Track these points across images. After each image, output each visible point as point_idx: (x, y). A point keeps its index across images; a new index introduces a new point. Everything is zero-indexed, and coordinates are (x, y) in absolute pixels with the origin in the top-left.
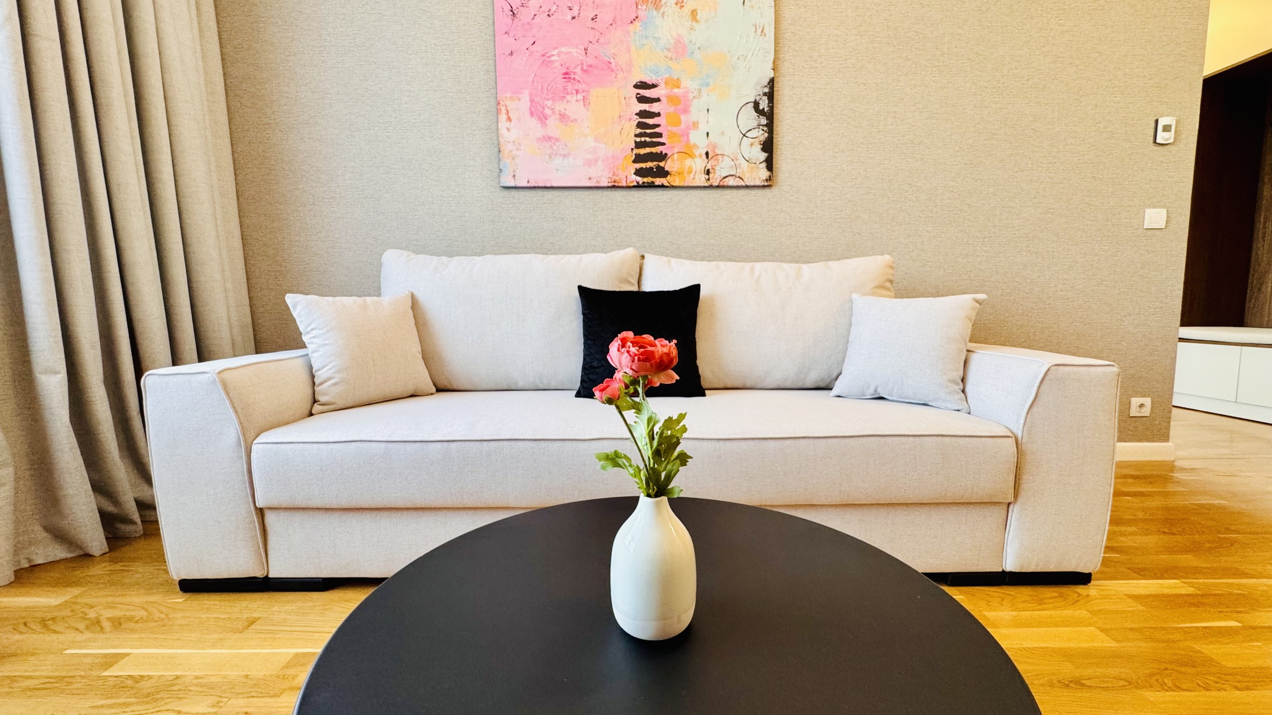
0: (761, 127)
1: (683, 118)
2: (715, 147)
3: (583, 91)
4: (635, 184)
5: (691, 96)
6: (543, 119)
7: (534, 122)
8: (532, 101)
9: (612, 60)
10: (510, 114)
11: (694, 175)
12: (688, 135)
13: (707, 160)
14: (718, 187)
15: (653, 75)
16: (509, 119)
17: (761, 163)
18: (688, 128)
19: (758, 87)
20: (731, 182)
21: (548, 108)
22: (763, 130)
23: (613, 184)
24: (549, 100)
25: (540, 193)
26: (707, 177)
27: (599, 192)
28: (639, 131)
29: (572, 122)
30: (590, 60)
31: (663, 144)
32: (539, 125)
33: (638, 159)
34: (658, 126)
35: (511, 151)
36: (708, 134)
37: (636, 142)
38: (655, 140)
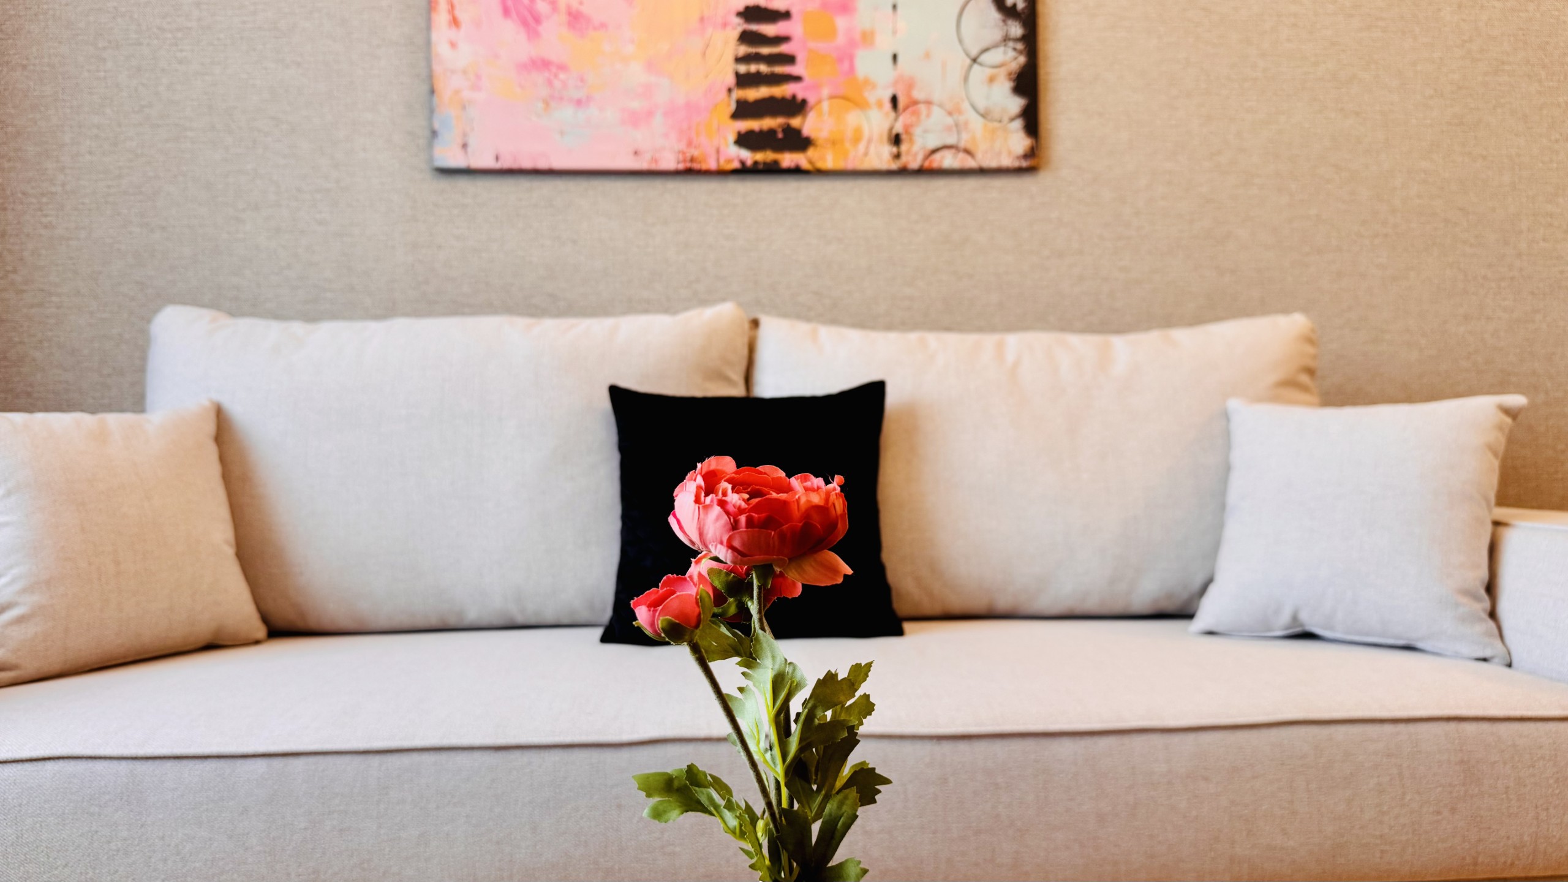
0: (1011, 44)
1: (841, 22)
2: (911, 86)
4: (736, 165)
6: (531, 23)
7: (509, 31)
10: (458, 13)
11: (867, 147)
12: (851, 59)
13: (892, 114)
16: (455, 22)
17: (1012, 119)
18: (852, 44)
20: (948, 160)
22: (1015, 49)
23: (689, 165)
25: (524, 183)
26: (895, 150)
27: (658, 184)
28: (743, 50)
29: (595, 29)
31: (797, 79)
32: (522, 36)
33: (743, 110)
34: (786, 39)
35: (457, 92)
36: (895, 57)
37: (738, 75)
38: (779, 69)
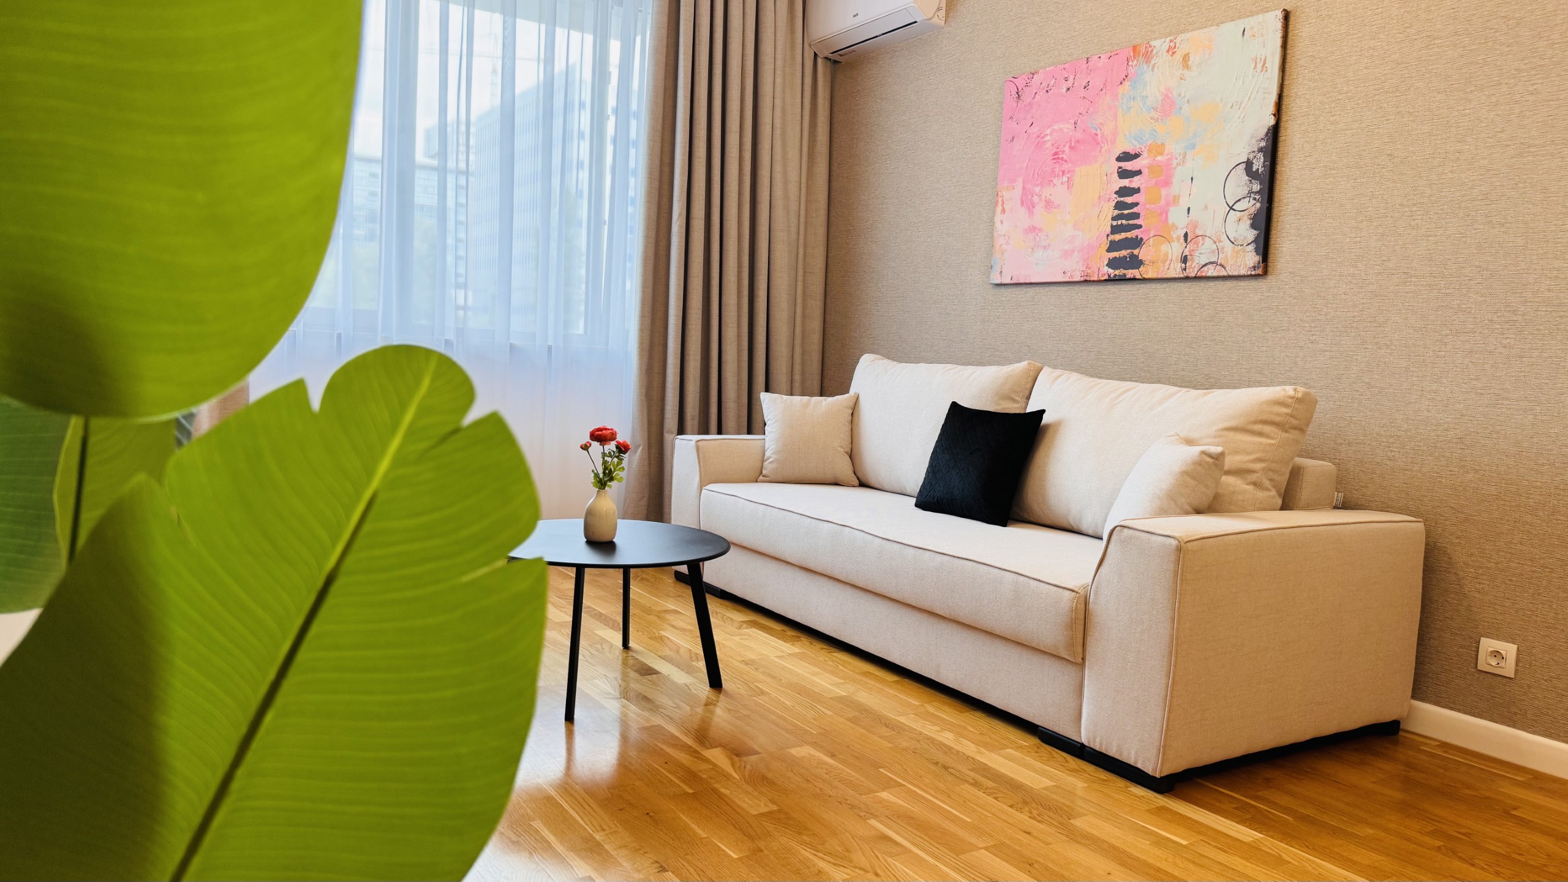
0: (1252, 195)
1: (1164, 192)
2: (1196, 227)
3: (1068, 172)
4: (1106, 277)
5: (1175, 162)
6: (1031, 207)
7: (1023, 211)
8: (1024, 188)
9: (1099, 132)
10: (1004, 205)
11: (1170, 264)
12: (1167, 213)
13: (1185, 244)
14: (1197, 278)
15: (1135, 143)
16: (1003, 211)
17: (1248, 244)
19: (1254, 141)
20: (1211, 271)
21: (1036, 195)
22: (1255, 199)
23: (1085, 278)
24: (1038, 185)
25: (1024, 289)
26: (1183, 265)
27: (1077, 288)
28: (1117, 212)
29: (1055, 208)
30: (1079, 135)
31: (1140, 227)
32: (1027, 216)
33: (1113, 247)
34: (1136, 204)
35: (1001, 246)
36: (1189, 209)
37: (1112, 226)
38: (1131, 222)
